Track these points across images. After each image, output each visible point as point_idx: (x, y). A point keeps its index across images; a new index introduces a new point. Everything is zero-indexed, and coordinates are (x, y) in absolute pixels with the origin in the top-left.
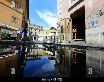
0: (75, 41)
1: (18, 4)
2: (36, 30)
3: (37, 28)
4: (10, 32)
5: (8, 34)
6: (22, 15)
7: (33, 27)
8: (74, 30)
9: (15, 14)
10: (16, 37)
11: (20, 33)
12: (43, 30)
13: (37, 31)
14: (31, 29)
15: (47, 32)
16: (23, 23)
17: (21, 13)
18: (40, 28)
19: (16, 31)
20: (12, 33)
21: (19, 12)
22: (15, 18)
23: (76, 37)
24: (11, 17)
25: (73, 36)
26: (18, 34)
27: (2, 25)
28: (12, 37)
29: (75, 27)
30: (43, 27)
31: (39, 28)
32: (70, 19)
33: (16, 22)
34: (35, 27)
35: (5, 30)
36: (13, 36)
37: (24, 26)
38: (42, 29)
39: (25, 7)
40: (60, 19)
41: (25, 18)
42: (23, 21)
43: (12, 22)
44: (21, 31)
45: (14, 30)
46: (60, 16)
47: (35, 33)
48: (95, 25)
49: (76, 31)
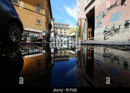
0: (90, 39)
1: (40, 6)
2: (61, 30)
3: (62, 26)
4: (36, 35)
5: (35, 37)
6: (45, 17)
7: (58, 26)
8: (90, 29)
9: (39, 17)
10: (42, 39)
11: (45, 35)
12: (69, 29)
13: (63, 30)
14: (56, 29)
15: (73, 30)
16: (46, 25)
17: (44, 15)
18: (66, 27)
19: (41, 33)
20: (38, 36)
21: (42, 15)
22: (39, 21)
23: (91, 36)
24: (36, 20)
25: (89, 35)
26: (43, 36)
27: (30, 30)
28: (39, 40)
29: (90, 27)
30: (69, 26)
31: (64, 26)
32: (86, 19)
33: (40, 24)
34: (60, 26)
35: (32, 34)
36: (39, 38)
37: (48, 27)
38: (68, 27)
39: (47, 7)
40: (79, 18)
41: (48, 19)
42: (46, 23)
43: (37, 25)
44: (46, 33)
45: (39, 33)
46: (79, 15)
47: (61, 33)
48: (100, 25)
49: (91, 31)
